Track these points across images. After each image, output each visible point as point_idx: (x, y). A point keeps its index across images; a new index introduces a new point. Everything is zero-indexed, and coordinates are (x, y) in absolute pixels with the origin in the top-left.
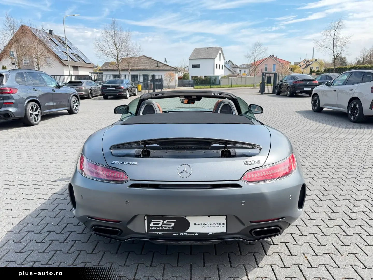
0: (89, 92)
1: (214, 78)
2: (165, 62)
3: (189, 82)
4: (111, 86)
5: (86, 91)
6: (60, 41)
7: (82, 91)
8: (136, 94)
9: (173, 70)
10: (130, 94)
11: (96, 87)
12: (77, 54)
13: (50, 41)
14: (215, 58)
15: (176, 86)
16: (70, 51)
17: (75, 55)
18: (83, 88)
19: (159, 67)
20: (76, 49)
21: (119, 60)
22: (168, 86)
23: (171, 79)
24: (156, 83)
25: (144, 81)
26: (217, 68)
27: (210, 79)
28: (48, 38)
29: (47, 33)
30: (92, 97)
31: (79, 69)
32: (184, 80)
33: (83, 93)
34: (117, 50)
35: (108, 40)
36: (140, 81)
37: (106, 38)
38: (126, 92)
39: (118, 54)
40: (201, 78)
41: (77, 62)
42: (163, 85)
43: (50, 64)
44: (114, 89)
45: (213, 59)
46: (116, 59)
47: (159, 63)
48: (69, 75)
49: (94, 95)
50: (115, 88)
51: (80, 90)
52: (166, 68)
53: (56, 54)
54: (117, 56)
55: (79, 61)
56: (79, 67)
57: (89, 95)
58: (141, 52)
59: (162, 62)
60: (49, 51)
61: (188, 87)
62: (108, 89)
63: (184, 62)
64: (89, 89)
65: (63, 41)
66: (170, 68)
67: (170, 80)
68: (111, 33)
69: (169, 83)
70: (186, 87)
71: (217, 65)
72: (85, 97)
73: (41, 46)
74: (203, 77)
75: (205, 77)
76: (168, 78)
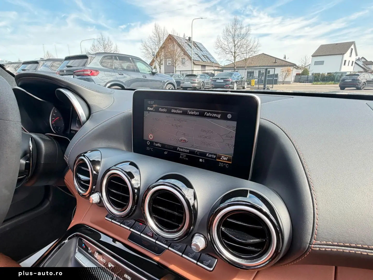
0: (202, 84)
1: (340, 74)
2: (284, 59)
3: (308, 77)
4: (220, 78)
5: (199, 83)
6: (195, 45)
7: (195, 83)
8: (246, 87)
9: (290, 66)
10: (237, 87)
11: (209, 80)
12: (206, 55)
13: (187, 45)
14: (344, 54)
15: (292, 82)
16: (201, 53)
17: (205, 56)
18: (196, 81)
19: (276, 63)
20: (207, 52)
21: (236, 56)
22: (283, 82)
23: (288, 74)
24: (267, 78)
25: (259, 77)
26: (345, 64)
27: (334, 76)
28: (186, 44)
29: (186, 40)
30: (204, 88)
31: (206, 67)
32: (302, 76)
33: (196, 85)
34: (235, 46)
35: (228, 38)
36: (255, 76)
37: (226, 36)
38: (233, 85)
39: (235, 50)
40: (323, 75)
41: (205, 62)
42: (278, 81)
43: (184, 64)
44: (222, 81)
45: (342, 55)
46: (233, 55)
47: (277, 59)
48: (191, 71)
49: (205, 88)
50: (224, 80)
51: (193, 82)
52: (284, 63)
53: (189, 56)
54: (235, 53)
55: (207, 61)
56: (206, 65)
57: (201, 87)
58: (258, 48)
59: (281, 59)
60: (185, 53)
61: (305, 83)
62: (217, 81)
63: (305, 59)
64: (202, 81)
65: (197, 45)
66: (288, 64)
67: (286, 75)
68: (231, 31)
69: (284, 79)
70: (303, 82)
71: (345, 61)
72: (198, 88)
73: (179, 50)
74: (326, 74)
75: (328, 73)
76: (284, 73)
